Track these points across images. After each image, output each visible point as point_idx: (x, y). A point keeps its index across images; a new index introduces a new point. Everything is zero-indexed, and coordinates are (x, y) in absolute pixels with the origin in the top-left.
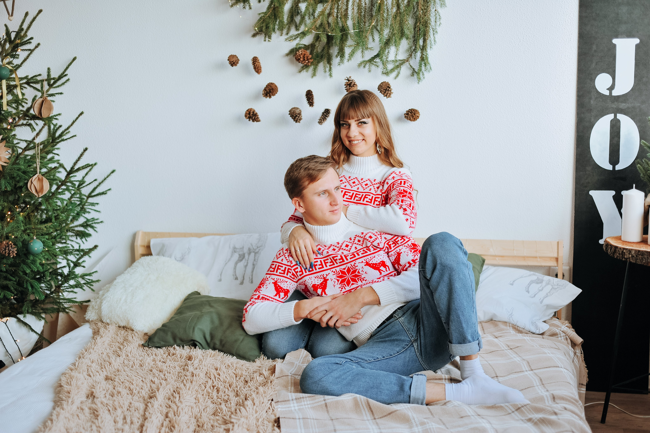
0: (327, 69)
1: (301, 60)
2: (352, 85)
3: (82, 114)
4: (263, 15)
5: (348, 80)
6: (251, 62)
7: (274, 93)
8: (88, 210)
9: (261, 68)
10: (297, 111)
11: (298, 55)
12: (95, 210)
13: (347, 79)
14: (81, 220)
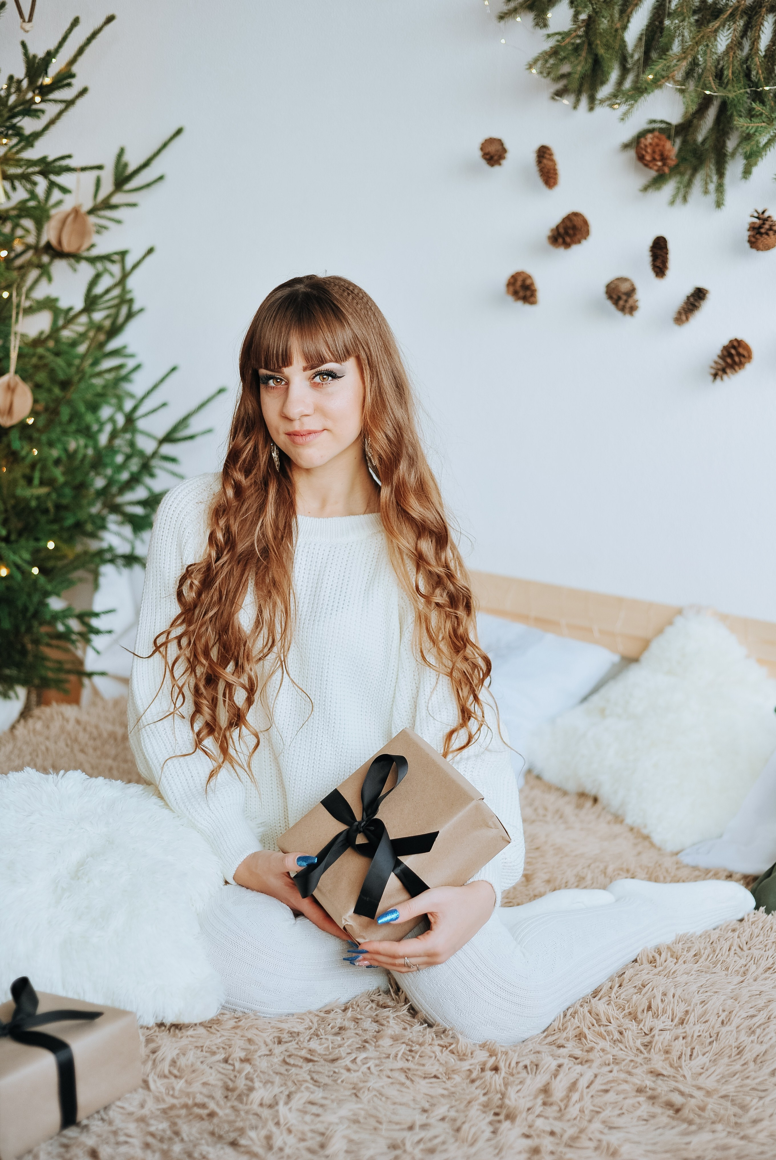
0: (712, 187)
1: (648, 158)
2: (763, 231)
3: (150, 251)
4: (559, 38)
5: (758, 218)
6: (532, 158)
7: (579, 236)
8: (157, 471)
9: (556, 174)
10: (624, 287)
11: (642, 146)
12: (174, 474)
13: (756, 215)
14: (140, 493)
